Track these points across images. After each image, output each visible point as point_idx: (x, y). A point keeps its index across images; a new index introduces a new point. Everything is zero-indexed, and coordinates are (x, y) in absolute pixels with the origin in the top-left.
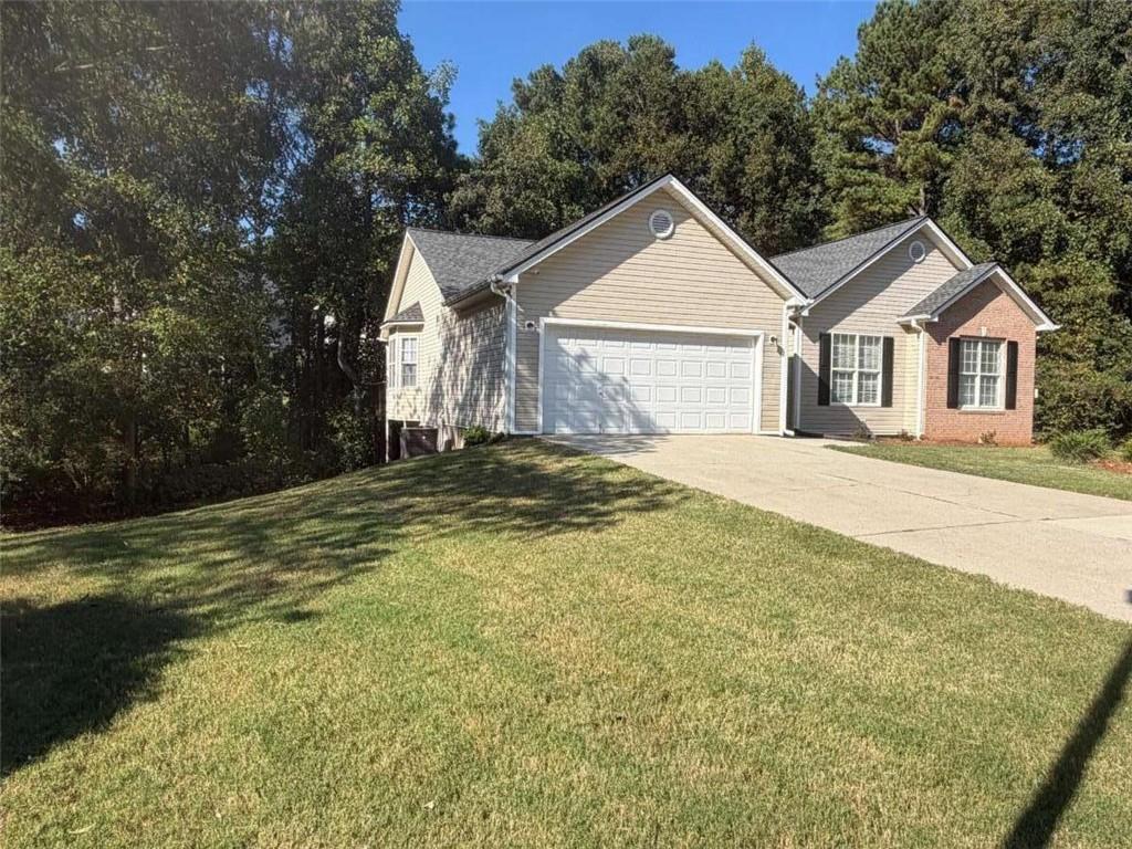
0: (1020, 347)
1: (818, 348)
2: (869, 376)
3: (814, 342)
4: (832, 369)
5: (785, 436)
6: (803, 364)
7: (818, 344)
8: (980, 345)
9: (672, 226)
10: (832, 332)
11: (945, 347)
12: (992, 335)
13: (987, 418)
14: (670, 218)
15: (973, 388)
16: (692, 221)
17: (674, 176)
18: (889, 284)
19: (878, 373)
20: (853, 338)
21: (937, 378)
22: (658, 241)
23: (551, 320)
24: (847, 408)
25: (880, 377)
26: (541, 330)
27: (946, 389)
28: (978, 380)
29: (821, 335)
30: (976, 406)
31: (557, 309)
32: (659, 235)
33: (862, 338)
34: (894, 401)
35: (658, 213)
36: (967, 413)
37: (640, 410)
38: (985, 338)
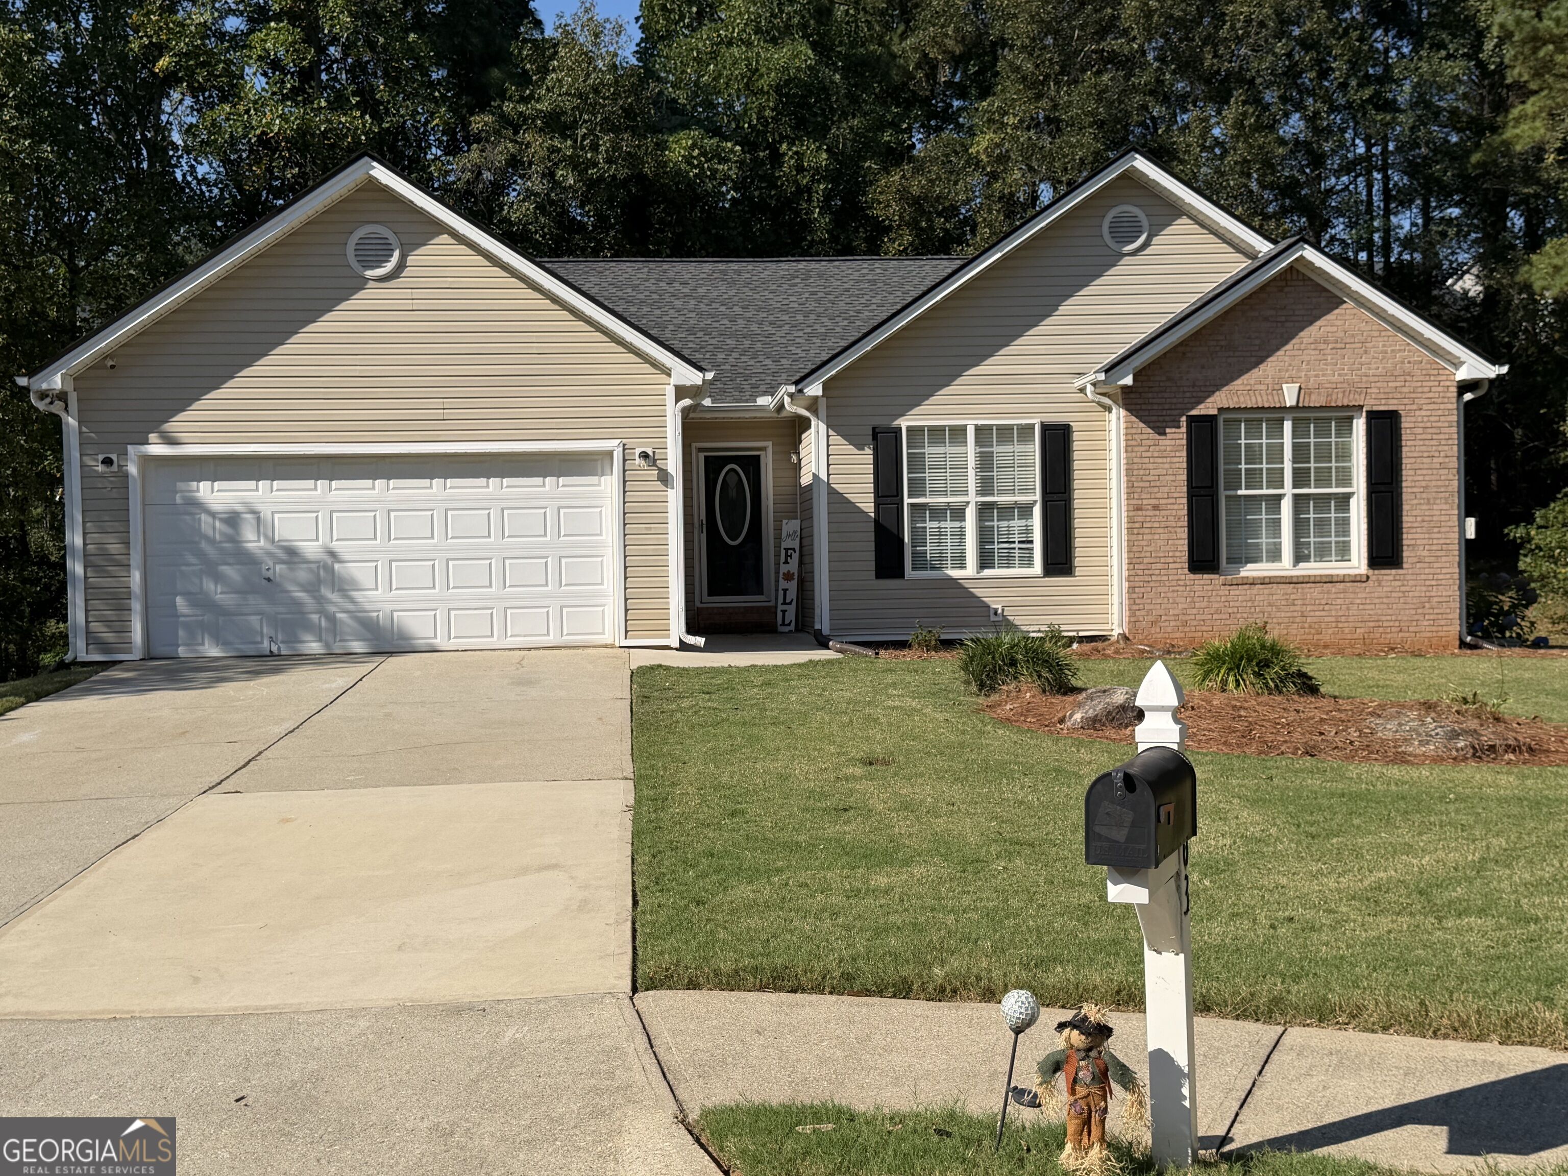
0: (1405, 423)
1: (870, 458)
2: (1006, 511)
3: (860, 447)
4: (907, 501)
5: (684, 647)
6: (832, 492)
7: (869, 451)
8: (1288, 426)
9: (396, 254)
10: (904, 423)
11: (1177, 438)
12: (1316, 400)
13: (1314, 592)
14: (392, 239)
15: (1276, 524)
16: (445, 238)
17: (374, 159)
18: (1056, 307)
19: (1035, 502)
20: (958, 433)
21: (1156, 508)
22: (371, 284)
23: (157, 449)
24: (954, 583)
25: (1037, 511)
26: (133, 469)
27: (1184, 534)
28: (1286, 506)
29: (876, 433)
30: (1285, 566)
31: (167, 427)
32: (369, 273)
33: (978, 429)
34: (1077, 562)
35: (362, 232)
36: (1252, 582)
37: (368, 607)
38: (1296, 408)
